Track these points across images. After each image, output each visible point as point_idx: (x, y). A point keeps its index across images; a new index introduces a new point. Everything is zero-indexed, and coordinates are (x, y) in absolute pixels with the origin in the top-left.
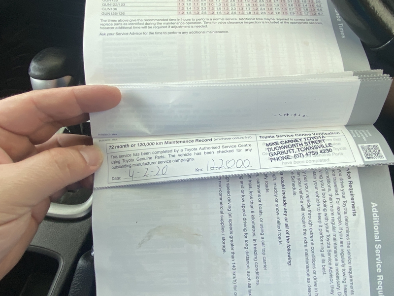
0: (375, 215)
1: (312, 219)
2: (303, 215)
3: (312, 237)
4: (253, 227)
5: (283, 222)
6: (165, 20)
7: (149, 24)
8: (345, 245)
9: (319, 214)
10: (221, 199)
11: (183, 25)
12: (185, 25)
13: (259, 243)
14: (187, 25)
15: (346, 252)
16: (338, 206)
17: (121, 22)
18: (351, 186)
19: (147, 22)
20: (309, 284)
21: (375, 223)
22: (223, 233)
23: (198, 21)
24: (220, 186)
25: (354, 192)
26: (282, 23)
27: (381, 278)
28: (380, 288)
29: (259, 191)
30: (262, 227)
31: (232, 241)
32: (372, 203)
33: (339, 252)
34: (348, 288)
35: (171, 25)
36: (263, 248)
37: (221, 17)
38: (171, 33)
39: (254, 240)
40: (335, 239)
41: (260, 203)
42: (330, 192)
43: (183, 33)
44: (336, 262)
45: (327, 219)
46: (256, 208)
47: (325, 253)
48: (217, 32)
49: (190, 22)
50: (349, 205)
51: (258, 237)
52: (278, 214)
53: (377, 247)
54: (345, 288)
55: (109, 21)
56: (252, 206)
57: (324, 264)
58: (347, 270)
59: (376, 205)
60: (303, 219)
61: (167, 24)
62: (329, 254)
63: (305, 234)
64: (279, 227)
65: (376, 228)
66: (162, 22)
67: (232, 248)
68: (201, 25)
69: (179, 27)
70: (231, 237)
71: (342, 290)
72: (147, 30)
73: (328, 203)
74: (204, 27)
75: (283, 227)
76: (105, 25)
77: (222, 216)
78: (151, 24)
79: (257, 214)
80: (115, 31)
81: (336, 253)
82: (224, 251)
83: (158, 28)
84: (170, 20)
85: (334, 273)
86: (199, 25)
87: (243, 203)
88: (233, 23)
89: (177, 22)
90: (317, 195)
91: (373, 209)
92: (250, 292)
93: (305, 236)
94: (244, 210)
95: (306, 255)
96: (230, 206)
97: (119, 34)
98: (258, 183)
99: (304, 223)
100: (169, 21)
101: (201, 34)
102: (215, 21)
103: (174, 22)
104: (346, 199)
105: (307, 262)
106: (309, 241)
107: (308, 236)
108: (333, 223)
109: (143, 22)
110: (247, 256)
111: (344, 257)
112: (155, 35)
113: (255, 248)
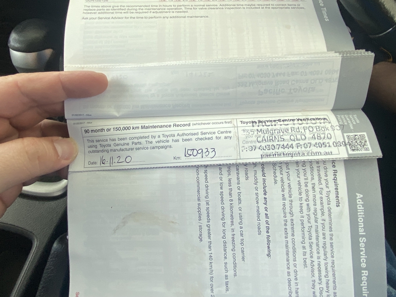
0: (360, 207)
1: (293, 210)
2: (284, 205)
3: (293, 228)
4: (232, 216)
5: (262, 211)
6: (147, 6)
7: (131, 9)
8: (328, 237)
9: (301, 204)
10: (198, 186)
11: (164, 11)
12: (166, 10)
13: (237, 232)
14: (168, 11)
15: (328, 245)
16: (321, 196)
17: (103, 8)
18: (335, 175)
19: (129, 8)
20: (289, 277)
21: (360, 215)
22: (200, 222)
23: (179, 7)
24: (198, 173)
25: (338, 182)
26: (262, 8)
27: (365, 273)
28: (364, 284)
29: (238, 179)
30: (241, 217)
31: (209, 230)
32: (357, 194)
33: (321, 245)
34: (331, 283)
35: (152, 11)
36: (242, 238)
37: (202, 3)
38: (152, 18)
39: (233, 229)
40: (317, 231)
41: (239, 191)
42: (313, 182)
43: (164, 17)
44: (318, 255)
45: (309, 209)
46: (235, 197)
47: (307, 245)
48: (197, 17)
49: (171, 8)
50: (333, 196)
51: (236, 226)
52: (257, 203)
53: (361, 240)
54: (327, 283)
55: (92, 6)
56: (230, 194)
57: (305, 257)
58: (330, 265)
59: (362, 196)
60: (284, 209)
61: (149, 9)
62: (311, 246)
63: (285, 225)
64: (258, 217)
65: (361, 220)
66: (144, 8)
67: (209, 237)
68: (181, 10)
69: (160, 12)
70: (208, 226)
71: (324, 285)
72: (129, 15)
73: (311, 193)
74: (185, 12)
75: (263, 217)
76: (88, 10)
77: (199, 204)
78: (133, 9)
79: (235, 202)
80: (97, 15)
81: (318, 245)
82: (201, 240)
83: (140, 13)
84: (152, 6)
85: (316, 267)
86: (179, 11)
87: (221, 190)
88: (214, 8)
89: (158, 8)
90: (299, 183)
91: (357, 201)
92: (227, 284)
93: (286, 227)
94: (222, 197)
95: (287, 246)
96: (207, 193)
97: (101, 18)
98: (237, 170)
99: (285, 213)
100: (150, 7)
101: (182, 18)
102: (196, 7)
104: (330, 189)
105: (287, 254)
106: (289, 231)
107: (289, 227)
108: (315, 214)
109: (125, 7)
110: (225, 246)
111: (327, 250)
112: (136, 19)
113: (233, 238)
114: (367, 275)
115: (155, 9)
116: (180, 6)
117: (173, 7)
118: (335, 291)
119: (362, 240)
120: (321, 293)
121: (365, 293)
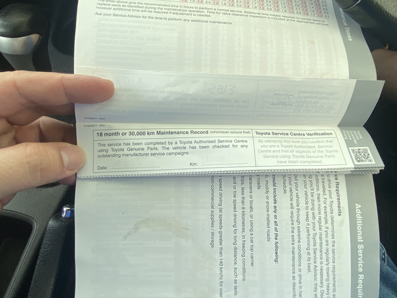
0: (358, 216)
1: (300, 218)
2: (292, 213)
3: (299, 235)
4: (243, 223)
5: (272, 219)
6: (166, 6)
7: (149, 8)
8: (330, 244)
9: (307, 212)
10: (213, 194)
11: (185, 12)
12: (187, 12)
13: (248, 239)
14: (190, 13)
15: (330, 251)
16: (325, 205)
17: (119, 4)
18: (337, 187)
19: (147, 6)
20: (294, 281)
21: (359, 223)
22: (213, 228)
23: (201, 10)
24: (212, 181)
25: (340, 193)
26: (287, 20)
27: (361, 277)
28: (360, 287)
29: (251, 188)
30: (252, 224)
31: (221, 236)
32: (356, 204)
33: (324, 251)
34: (331, 286)
35: (173, 11)
36: (252, 244)
37: (226, 8)
38: (171, 19)
39: (244, 236)
40: (320, 238)
41: (251, 200)
42: (318, 192)
43: (185, 20)
44: (321, 261)
45: (314, 218)
46: (247, 205)
47: (311, 251)
48: (220, 23)
49: (193, 10)
50: (335, 206)
51: (247, 233)
52: (268, 211)
54: (328, 286)
56: (243, 202)
57: (309, 262)
58: (331, 269)
59: (360, 206)
60: (292, 217)
61: (169, 9)
62: (315, 253)
63: (293, 232)
64: (268, 224)
65: (359, 228)
66: (164, 7)
67: (221, 244)
68: (204, 14)
69: (181, 14)
70: (220, 233)
71: (325, 289)
72: (147, 14)
73: (316, 203)
74: (207, 16)
75: (272, 224)
76: (102, 5)
77: (212, 211)
78: (152, 8)
79: (247, 210)
80: (111, 12)
81: (321, 251)
82: (213, 246)
83: (159, 12)
84: (172, 6)
85: (318, 272)
86: (202, 14)
87: (235, 199)
88: (238, 15)
89: (179, 8)
90: (306, 194)
91: (357, 210)
92: (235, 288)
93: (293, 234)
94: (235, 205)
95: (293, 252)
96: (221, 201)
97: (117, 15)
98: (250, 179)
99: (292, 221)
100: (170, 7)
101: (204, 23)
102: (219, 12)
103: (176, 8)
104: (333, 199)
105: (293, 260)
106: (296, 238)
107: (296, 234)
108: (320, 222)
109: (143, 5)
110: (235, 252)
111: (329, 256)
112: (154, 20)
113: (243, 244)
114: (363, 278)
115: (175, 10)
116: (203, 8)
117: (194, 9)
118: (334, 293)
119: (361, 247)
120: (322, 296)
121: (360, 294)
